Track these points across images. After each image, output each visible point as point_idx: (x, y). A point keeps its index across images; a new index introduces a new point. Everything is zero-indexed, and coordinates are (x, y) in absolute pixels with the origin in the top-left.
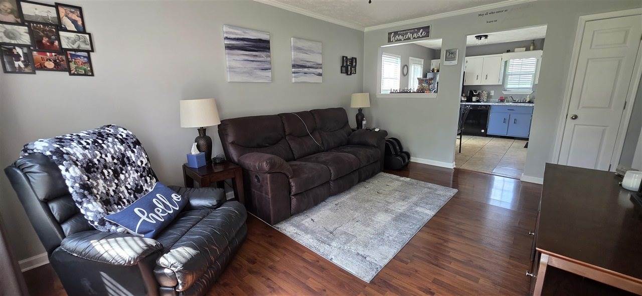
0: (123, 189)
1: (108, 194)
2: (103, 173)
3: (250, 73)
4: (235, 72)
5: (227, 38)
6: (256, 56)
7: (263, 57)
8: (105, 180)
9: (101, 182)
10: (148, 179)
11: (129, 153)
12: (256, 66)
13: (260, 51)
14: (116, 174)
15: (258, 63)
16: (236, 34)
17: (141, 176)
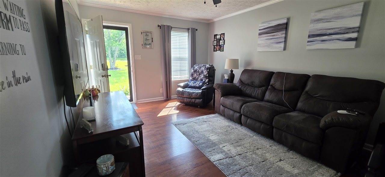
0: (199, 78)
1: (195, 78)
2: (197, 73)
3: (268, 46)
4: (260, 46)
5: (259, 30)
6: (274, 35)
7: (279, 35)
8: (197, 75)
9: (196, 75)
10: (205, 79)
11: (204, 71)
12: (273, 42)
13: (277, 32)
14: (200, 74)
15: (274, 40)
16: (264, 26)
17: (203, 77)
